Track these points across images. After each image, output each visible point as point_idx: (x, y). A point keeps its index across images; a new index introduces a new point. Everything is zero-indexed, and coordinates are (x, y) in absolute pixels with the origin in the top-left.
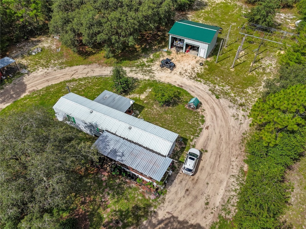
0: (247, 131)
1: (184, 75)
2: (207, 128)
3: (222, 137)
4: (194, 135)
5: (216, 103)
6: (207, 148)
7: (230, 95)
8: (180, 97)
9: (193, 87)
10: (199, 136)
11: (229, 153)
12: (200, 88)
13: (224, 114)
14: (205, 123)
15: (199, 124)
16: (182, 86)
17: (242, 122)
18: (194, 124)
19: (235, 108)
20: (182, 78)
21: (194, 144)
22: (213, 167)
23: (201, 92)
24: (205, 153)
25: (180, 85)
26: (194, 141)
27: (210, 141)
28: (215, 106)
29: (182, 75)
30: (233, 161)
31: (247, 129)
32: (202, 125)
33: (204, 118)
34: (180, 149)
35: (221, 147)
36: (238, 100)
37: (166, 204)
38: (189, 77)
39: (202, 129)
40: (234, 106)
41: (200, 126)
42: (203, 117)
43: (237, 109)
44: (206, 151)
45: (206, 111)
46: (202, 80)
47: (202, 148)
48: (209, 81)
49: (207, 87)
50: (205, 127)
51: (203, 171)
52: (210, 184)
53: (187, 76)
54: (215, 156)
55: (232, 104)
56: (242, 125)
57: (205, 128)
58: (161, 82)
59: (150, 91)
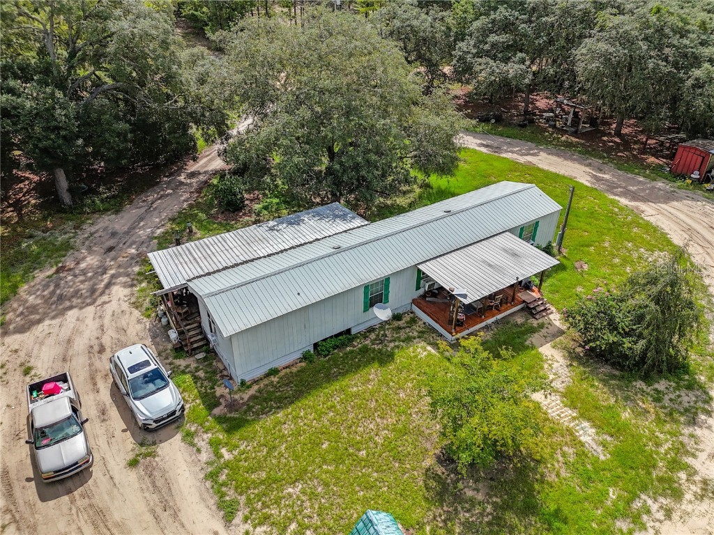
4: (227, 465)
6: (140, 478)
10: (209, 484)
15: (260, 524)
18: (277, 502)
21: (196, 440)
24: (131, 456)
26: (203, 450)
27: (153, 512)
34: (218, 394)
37: (125, 306)
39: (228, 519)
41: (246, 519)
44: (133, 464)
47: (156, 459)
58: (660, 515)
59: (582, 438)
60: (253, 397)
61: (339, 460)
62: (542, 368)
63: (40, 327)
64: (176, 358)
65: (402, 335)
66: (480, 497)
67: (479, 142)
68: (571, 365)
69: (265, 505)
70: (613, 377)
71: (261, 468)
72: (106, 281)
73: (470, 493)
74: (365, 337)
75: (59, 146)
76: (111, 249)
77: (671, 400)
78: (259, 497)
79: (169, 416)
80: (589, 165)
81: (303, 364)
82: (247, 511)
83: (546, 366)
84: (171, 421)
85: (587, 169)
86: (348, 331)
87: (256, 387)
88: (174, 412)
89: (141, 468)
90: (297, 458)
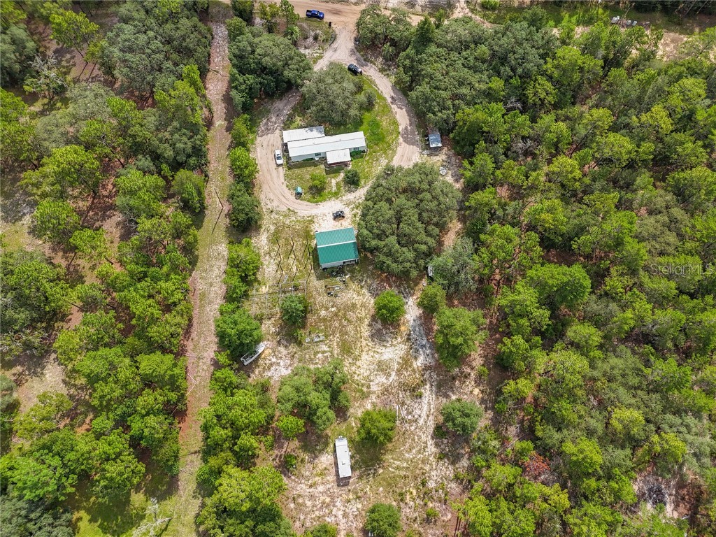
1: (322, 216)
2: (283, 183)
3: (272, 182)
4: (287, 174)
5: (288, 205)
8: (311, 195)
9: (309, 209)
10: (284, 175)
12: (304, 211)
13: (279, 200)
14: (286, 186)
17: (266, 199)
18: (291, 181)
20: (322, 212)
21: (284, 169)
22: (268, 163)
23: (302, 208)
24: (275, 169)
25: (318, 205)
26: (284, 171)
27: (277, 176)
28: (287, 202)
31: (261, 195)
32: (287, 183)
33: (288, 189)
34: (288, 162)
38: (317, 215)
39: (285, 181)
40: (276, 208)
43: (273, 207)
45: (290, 195)
46: (308, 219)
48: (302, 221)
49: (301, 215)
51: (271, 159)
53: (320, 216)
54: (270, 169)
55: (278, 209)
56: (265, 197)
58: (333, 200)
59: (333, 188)
60: (293, 165)
63: (264, 136)
64: (283, 155)
65: (321, 162)
67: (393, 95)
68: (343, 178)
70: (347, 182)
71: (291, 176)
72: (276, 127)
73: (313, 190)
74: (315, 160)
76: (278, 115)
77: (351, 189)
78: (289, 180)
79: (281, 164)
80: (410, 121)
81: (303, 162)
82: (287, 181)
83: (339, 176)
85: (408, 123)
86: (312, 158)
87: (294, 163)
90: (296, 176)
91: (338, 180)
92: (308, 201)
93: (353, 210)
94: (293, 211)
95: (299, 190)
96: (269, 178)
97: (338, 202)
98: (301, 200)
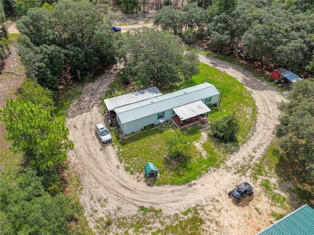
0: (81, 195)
1: (210, 203)
2: (118, 167)
3: (99, 170)
4: (121, 152)
5: (137, 201)
6: (103, 153)
7: (134, 228)
8: (172, 172)
9: (181, 198)
10: (117, 155)
11: (83, 163)
12: (173, 203)
14: (124, 169)
15: (127, 164)
16: (190, 186)
17: (92, 202)
18: (131, 160)
19: (113, 213)
20: (206, 196)
21: (114, 146)
23: (166, 199)
24: (101, 148)
25: (193, 186)
26: (116, 149)
27: (105, 159)
28: (134, 197)
29: (212, 201)
30: (76, 159)
31: (82, 197)
32: (125, 165)
33: (129, 173)
34: (120, 137)
35: (92, 161)
36: (118, 230)
37: (97, 112)
38: (201, 205)
39: (121, 162)
40: (115, 215)
41: (124, 163)
42: (132, 173)
43: (110, 214)
44: (101, 150)
45: (135, 182)
46: (186, 217)
47: (106, 149)
48: (177, 225)
49: (169, 213)
50: (120, 167)
51: (92, 138)
52: (81, 135)
53: (206, 205)
54: (92, 152)
55: (120, 214)
56: (90, 198)
57: (119, 165)
58: (213, 171)
59: (203, 155)
60: (128, 138)
61: (146, 153)
62: (200, 138)
63: (77, 116)
64: (110, 127)
65: (167, 126)
66: (175, 164)
67: (211, 61)
68: (208, 138)
69: (129, 161)
70: (217, 141)
71: (128, 154)
72: (92, 105)
73: (173, 163)
74: (158, 126)
75: (80, 65)
76: (92, 95)
77: (229, 148)
78: (127, 159)
79: (109, 140)
80: (244, 74)
81: (141, 131)
82: (125, 161)
83: (201, 137)
84: (109, 142)
85: (243, 76)
86: (153, 124)
87: (129, 136)
88: (110, 140)
89: (103, 151)
90: (136, 152)
91: (203, 142)
92: (172, 184)
93: (256, 179)
94: (152, 210)
95: (152, 167)
96: (91, 164)
97: (221, 171)
98: (159, 185)
